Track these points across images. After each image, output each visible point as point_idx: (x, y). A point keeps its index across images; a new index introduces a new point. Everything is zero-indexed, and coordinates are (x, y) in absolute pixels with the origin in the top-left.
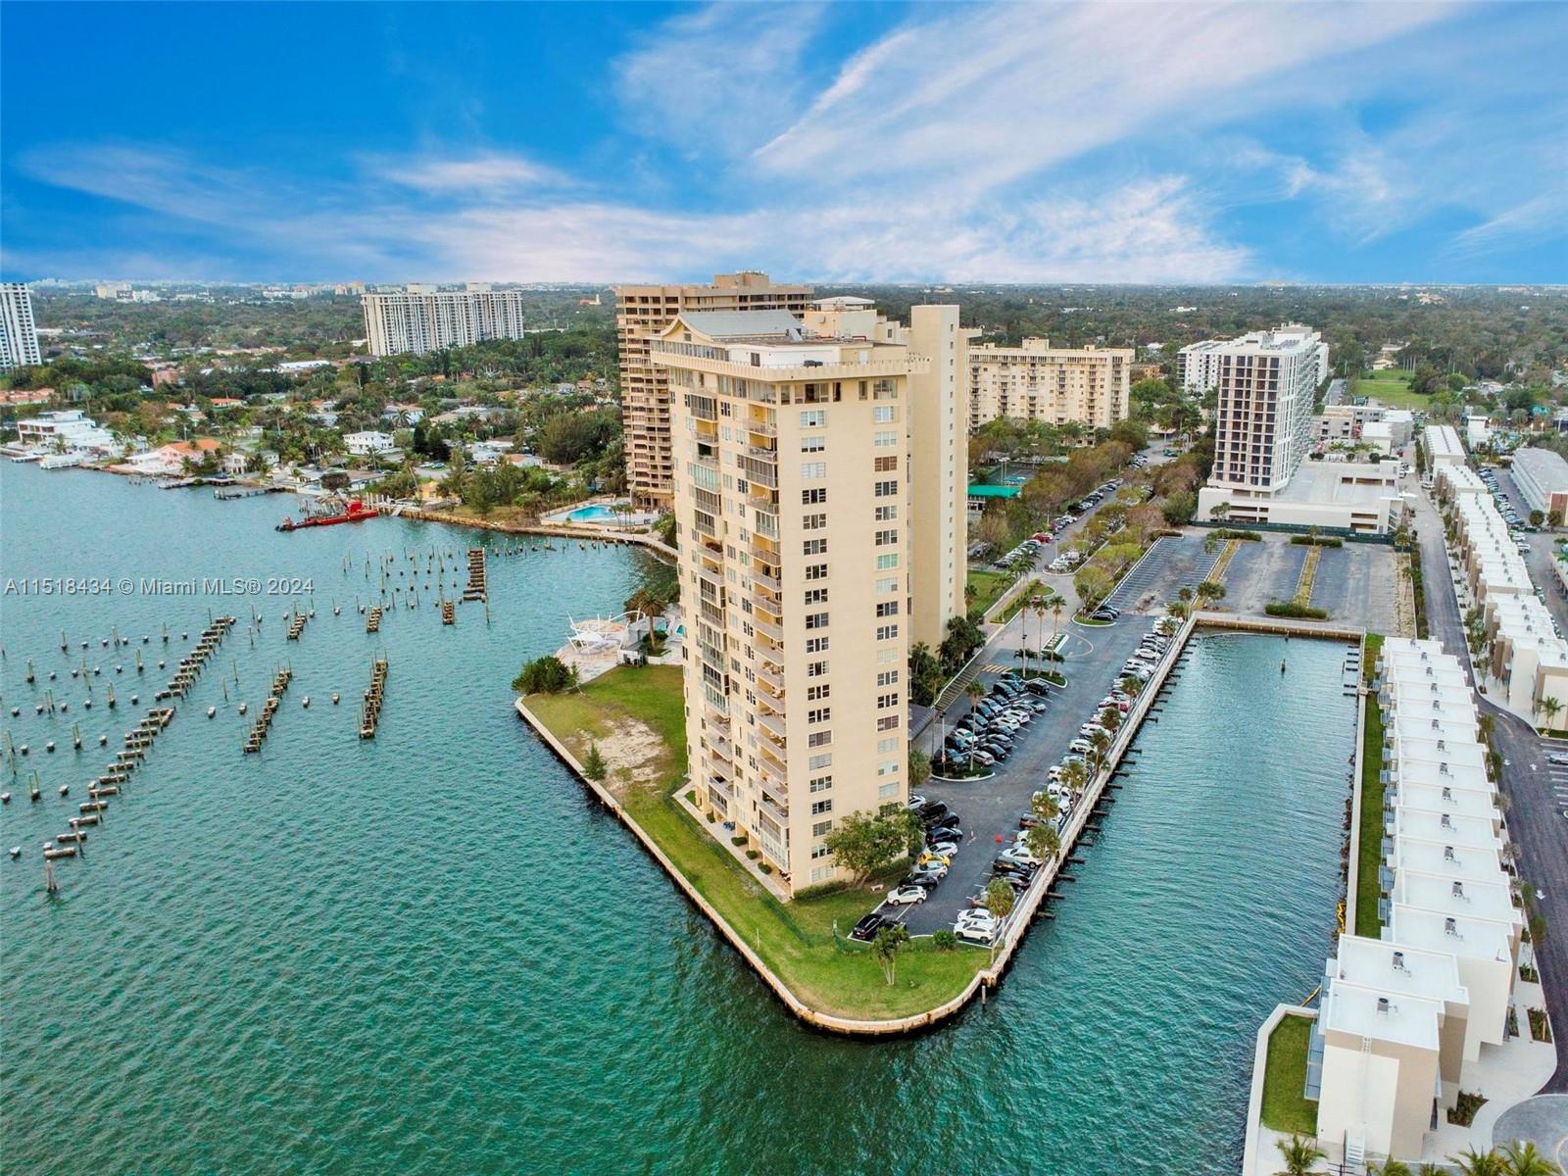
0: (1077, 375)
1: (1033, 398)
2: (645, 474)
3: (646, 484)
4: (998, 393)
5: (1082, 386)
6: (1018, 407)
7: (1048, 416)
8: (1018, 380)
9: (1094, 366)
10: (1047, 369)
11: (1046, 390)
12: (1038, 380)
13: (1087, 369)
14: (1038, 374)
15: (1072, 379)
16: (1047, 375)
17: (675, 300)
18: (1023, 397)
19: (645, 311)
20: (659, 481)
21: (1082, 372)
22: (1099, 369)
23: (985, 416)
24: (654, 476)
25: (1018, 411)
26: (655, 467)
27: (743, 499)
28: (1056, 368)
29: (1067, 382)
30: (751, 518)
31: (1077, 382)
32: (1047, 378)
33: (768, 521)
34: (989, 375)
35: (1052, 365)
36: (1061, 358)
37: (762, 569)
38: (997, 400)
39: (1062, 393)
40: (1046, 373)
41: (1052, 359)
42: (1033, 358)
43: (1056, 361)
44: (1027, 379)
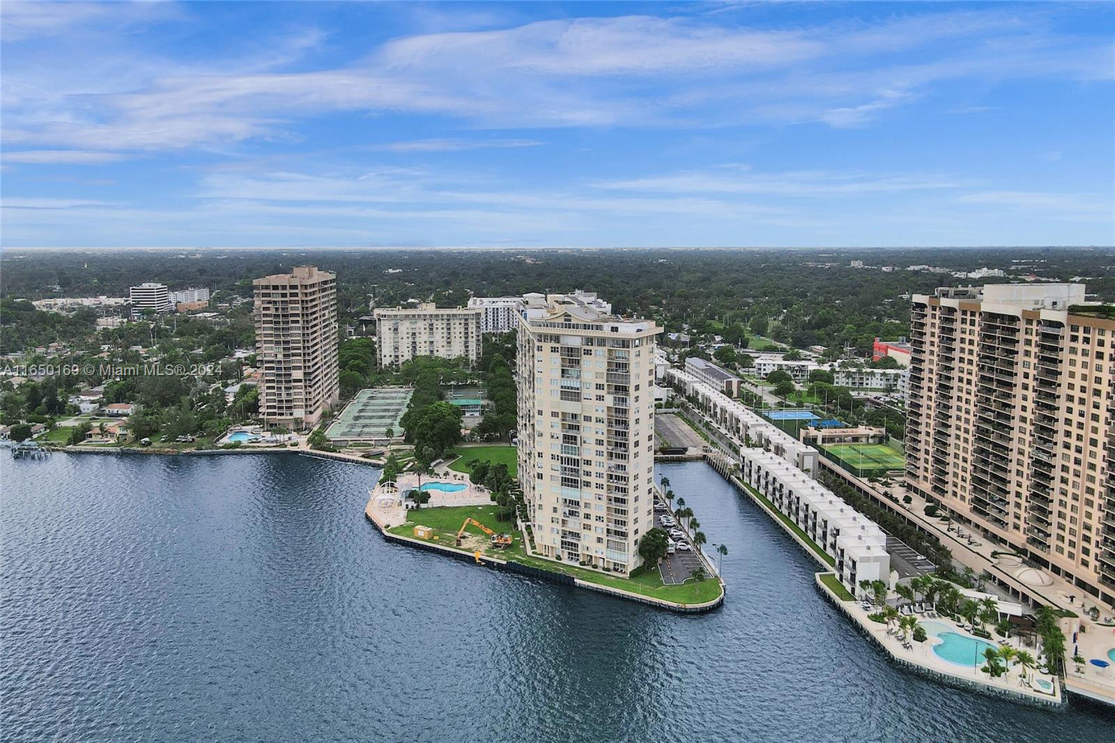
0: (457, 326)
1: (432, 342)
4: (411, 340)
5: (460, 333)
6: (423, 349)
7: (442, 353)
8: (422, 331)
9: (466, 320)
10: (440, 322)
11: (439, 337)
12: (434, 330)
13: (463, 321)
14: (435, 326)
15: (455, 328)
16: (440, 327)
18: (425, 342)
19: (276, 295)
20: (284, 411)
21: (460, 324)
22: (471, 323)
23: (403, 356)
25: (423, 351)
26: (281, 401)
27: (600, 392)
28: (445, 321)
29: (452, 330)
30: (609, 400)
31: (457, 331)
32: (440, 328)
33: (624, 400)
34: (405, 327)
35: (443, 320)
36: (448, 315)
37: (618, 422)
38: (409, 345)
39: (449, 338)
40: (439, 324)
41: (442, 315)
42: (431, 315)
43: (445, 317)
44: (428, 329)
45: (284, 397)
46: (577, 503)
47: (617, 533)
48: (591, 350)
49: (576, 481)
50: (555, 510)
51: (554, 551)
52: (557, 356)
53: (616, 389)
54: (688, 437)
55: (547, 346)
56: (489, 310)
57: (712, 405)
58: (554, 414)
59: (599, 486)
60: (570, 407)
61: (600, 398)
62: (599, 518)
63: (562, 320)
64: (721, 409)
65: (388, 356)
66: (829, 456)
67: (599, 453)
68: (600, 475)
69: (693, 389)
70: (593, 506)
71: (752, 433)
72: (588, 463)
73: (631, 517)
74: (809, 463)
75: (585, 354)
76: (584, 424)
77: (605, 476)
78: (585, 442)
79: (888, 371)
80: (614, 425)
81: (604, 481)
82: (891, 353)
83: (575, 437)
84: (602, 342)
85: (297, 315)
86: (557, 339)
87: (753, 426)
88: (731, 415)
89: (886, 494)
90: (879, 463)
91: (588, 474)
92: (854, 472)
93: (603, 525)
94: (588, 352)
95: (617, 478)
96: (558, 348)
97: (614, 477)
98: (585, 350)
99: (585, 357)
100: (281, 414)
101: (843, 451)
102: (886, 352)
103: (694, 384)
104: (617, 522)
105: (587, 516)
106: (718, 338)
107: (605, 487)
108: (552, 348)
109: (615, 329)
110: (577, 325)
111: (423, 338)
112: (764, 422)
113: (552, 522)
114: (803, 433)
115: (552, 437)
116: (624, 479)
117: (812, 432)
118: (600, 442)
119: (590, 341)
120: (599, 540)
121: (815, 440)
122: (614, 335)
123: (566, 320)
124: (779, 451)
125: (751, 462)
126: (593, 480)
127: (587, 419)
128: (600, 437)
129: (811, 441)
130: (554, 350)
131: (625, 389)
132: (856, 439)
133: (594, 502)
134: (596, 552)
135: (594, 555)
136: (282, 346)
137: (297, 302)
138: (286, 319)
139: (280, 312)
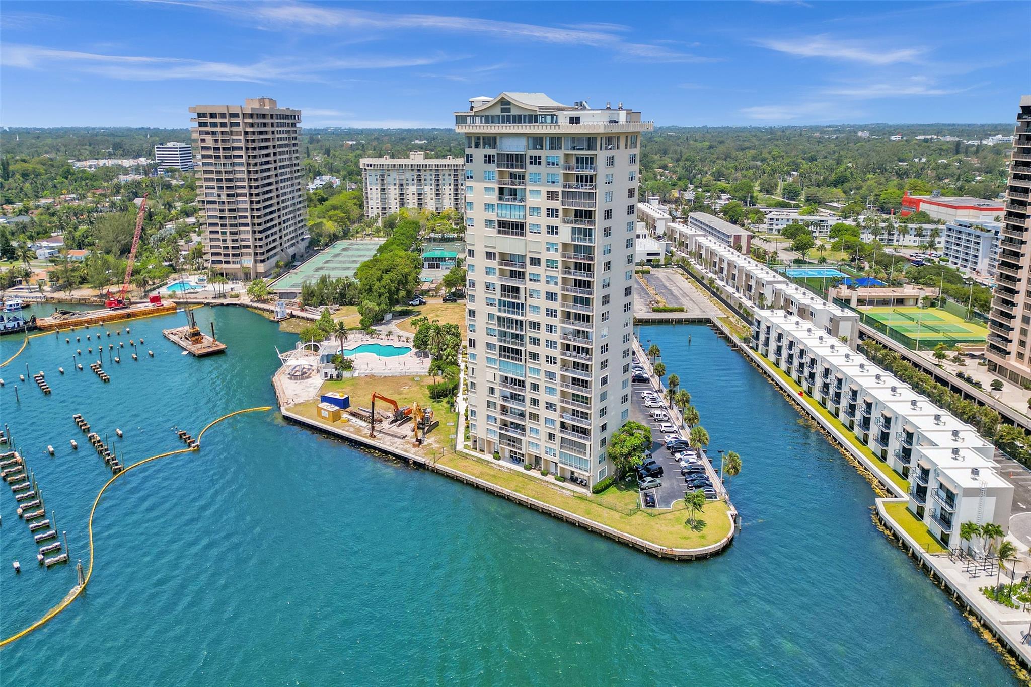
0: (446, 177)
1: (420, 194)
2: (218, 254)
3: (220, 262)
4: (398, 192)
5: (449, 184)
6: (411, 201)
8: (410, 182)
10: (428, 173)
11: (428, 189)
12: (423, 181)
13: (452, 173)
14: (423, 177)
15: (444, 179)
16: (428, 177)
17: (237, 116)
18: (413, 194)
19: (214, 125)
20: (230, 259)
22: (460, 173)
23: (390, 208)
24: (226, 255)
25: (411, 204)
26: (227, 248)
27: (553, 222)
28: (434, 173)
29: (441, 182)
30: (565, 234)
31: (447, 182)
32: (428, 179)
33: (588, 233)
34: (391, 179)
35: (431, 170)
36: (437, 165)
37: (578, 266)
38: (397, 196)
39: (438, 190)
40: (426, 175)
41: (431, 165)
42: (419, 166)
43: (434, 168)
44: (416, 181)
45: (229, 244)
46: (522, 384)
47: (575, 429)
48: (540, 157)
49: (518, 352)
50: (492, 390)
51: (492, 446)
52: (493, 167)
53: (576, 216)
54: (688, 296)
55: (479, 154)
57: (717, 260)
58: (490, 255)
59: (551, 360)
60: (511, 244)
61: (553, 230)
62: (550, 406)
63: (497, 111)
64: (729, 264)
65: (375, 208)
66: (870, 321)
67: (551, 313)
68: (551, 344)
69: (696, 243)
70: (542, 388)
71: (768, 292)
72: (535, 325)
73: (594, 408)
74: (845, 329)
75: (531, 163)
76: (530, 269)
77: (559, 346)
78: (531, 296)
79: (925, 226)
80: (572, 270)
81: (556, 353)
82: (923, 207)
83: (518, 289)
84: (556, 141)
85: (240, 149)
86: (491, 141)
87: (770, 283)
88: (740, 270)
89: (960, 375)
90: (938, 331)
91: (535, 341)
92: (908, 343)
93: (555, 416)
94: (536, 161)
95: (578, 349)
96: (493, 156)
97: (572, 348)
98: (531, 157)
99: (531, 169)
100: (227, 262)
101: (888, 315)
102: (918, 206)
103: (697, 238)
104: (575, 413)
105: (535, 402)
106: (724, 196)
107: (559, 362)
108: (486, 156)
109: (575, 120)
110: (520, 116)
111: (411, 189)
112: (781, 278)
113: (489, 406)
114: (832, 293)
115: (488, 288)
116: (587, 351)
117: (844, 292)
118: (551, 296)
119: (537, 141)
120: (551, 436)
121: (848, 301)
122: (575, 129)
123: (503, 110)
124: (805, 312)
125: (768, 328)
126: (542, 350)
127: (535, 262)
128: (552, 289)
129: (844, 303)
130: (489, 159)
131: (587, 215)
132: (900, 302)
133: (543, 382)
134: (547, 453)
135: (544, 456)
136: (224, 184)
137: (238, 133)
138: (228, 153)
139: (220, 145)
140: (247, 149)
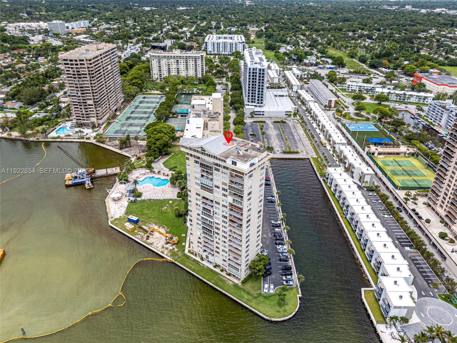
0: (191, 61)
1: (178, 69)
4: (167, 67)
5: (193, 65)
6: (174, 71)
7: (183, 74)
8: (173, 63)
10: (182, 60)
11: (182, 67)
12: (179, 63)
13: (194, 60)
14: (179, 61)
18: (175, 69)
19: (72, 64)
22: (197, 60)
23: (164, 74)
25: (174, 73)
27: (225, 193)
28: (185, 60)
29: (188, 63)
30: (230, 199)
31: (191, 64)
32: (182, 62)
33: (240, 202)
34: (164, 62)
35: (183, 58)
38: (167, 69)
39: (187, 67)
40: (181, 61)
41: (183, 56)
42: (177, 56)
43: (185, 57)
44: (176, 63)
45: (84, 113)
46: (212, 241)
47: (234, 262)
49: (210, 230)
50: (199, 238)
53: (235, 195)
54: (302, 143)
56: (215, 43)
58: (198, 195)
59: (224, 237)
65: (156, 74)
68: (224, 232)
70: (221, 245)
72: (218, 224)
76: (215, 205)
77: (228, 234)
78: (216, 214)
80: (233, 212)
81: (226, 241)
82: (423, 81)
83: (210, 210)
85: (86, 74)
91: (218, 229)
93: (226, 255)
95: (235, 238)
97: (233, 237)
99: (215, 172)
100: (84, 120)
102: (421, 80)
105: (218, 248)
106: (330, 61)
107: (227, 244)
111: (174, 66)
113: (198, 243)
115: (197, 205)
116: (240, 245)
118: (225, 217)
120: (225, 261)
126: (221, 238)
127: (218, 203)
128: (225, 214)
131: (240, 197)
135: (221, 266)
136: (79, 89)
137: (85, 68)
138: (79, 76)
139: (75, 73)
140: (89, 74)
